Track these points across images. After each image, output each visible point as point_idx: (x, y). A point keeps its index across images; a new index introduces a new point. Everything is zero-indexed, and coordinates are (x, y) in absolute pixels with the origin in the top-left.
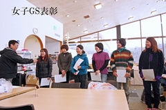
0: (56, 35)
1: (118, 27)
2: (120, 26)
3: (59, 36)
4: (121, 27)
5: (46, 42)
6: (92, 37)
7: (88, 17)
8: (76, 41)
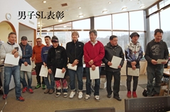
0: (30, 22)
1: (92, 19)
5: (20, 30)
6: (65, 27)
7: (66, 5)
8: (48, 29)
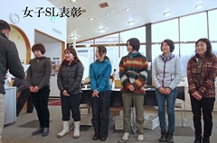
0: (54, 30)
1: (148, 26)
2: (150, 24)
3: (60, 33)
4: (152, 26)
7: (106, 4)
